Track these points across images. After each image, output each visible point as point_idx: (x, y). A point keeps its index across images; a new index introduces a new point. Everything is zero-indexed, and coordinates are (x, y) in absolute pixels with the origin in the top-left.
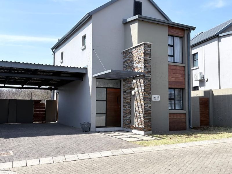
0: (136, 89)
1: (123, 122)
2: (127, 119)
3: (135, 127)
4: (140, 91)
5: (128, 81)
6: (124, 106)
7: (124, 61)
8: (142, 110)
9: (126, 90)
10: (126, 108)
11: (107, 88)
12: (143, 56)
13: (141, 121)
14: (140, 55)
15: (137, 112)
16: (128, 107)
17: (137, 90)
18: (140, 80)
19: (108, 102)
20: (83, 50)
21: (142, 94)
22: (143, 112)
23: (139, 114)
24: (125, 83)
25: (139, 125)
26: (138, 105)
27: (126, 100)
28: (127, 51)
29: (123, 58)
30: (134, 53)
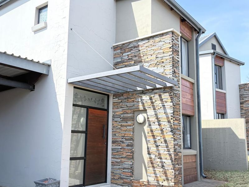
0: (151, 112)
1: (112, 173)
2: (124, 169)
3: (146, 183)
4: (162, 115)
5: (128, 98)
6: (113, 142)
7: (116, 61)
8: (169, 151)
9: (122, 114)
10: (121, 147)
11: (88, 108)
12: (171, 53)
13: (165, 173)
14: (162, 51)
15: (153, 156)
16: (128, 145)
17: (153, 113)
18: (160, 96)
19: (88, 135)
20: (36, 32)
21: (169, 122)
22: (170, 155)
23: (159, 160)
24: (120, 101)
25: (158, 181)
26: (155, 142)
27: (122, 132)
28: (124, 44)
29: (114, 58)
30: (143, 48)
